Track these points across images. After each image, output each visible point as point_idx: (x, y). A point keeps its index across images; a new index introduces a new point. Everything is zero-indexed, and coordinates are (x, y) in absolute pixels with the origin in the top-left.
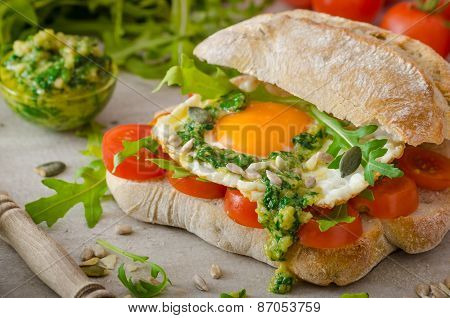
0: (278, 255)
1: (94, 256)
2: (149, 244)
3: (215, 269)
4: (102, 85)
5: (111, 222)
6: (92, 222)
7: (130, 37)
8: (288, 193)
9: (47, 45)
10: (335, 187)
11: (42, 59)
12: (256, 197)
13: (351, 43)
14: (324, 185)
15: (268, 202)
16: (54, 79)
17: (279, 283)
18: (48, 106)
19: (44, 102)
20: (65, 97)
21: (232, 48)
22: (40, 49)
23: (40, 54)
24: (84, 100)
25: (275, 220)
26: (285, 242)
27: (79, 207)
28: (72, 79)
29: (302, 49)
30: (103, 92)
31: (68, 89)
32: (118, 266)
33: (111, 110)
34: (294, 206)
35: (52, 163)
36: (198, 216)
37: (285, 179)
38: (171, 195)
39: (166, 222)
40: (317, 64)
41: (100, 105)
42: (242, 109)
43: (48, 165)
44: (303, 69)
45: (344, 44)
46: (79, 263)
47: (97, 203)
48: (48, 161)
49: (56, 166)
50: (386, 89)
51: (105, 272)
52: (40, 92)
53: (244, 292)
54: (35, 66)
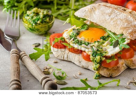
0: (96, 69)
1: (47, 69)
2: (62, 66)
3: (79, 72)
4: (50, 23)
5: (52, 59)
6: (47, 60)
7: (58, 9)
8: (98, 52)
9: (36, 12)
10: (111, 51)
11: (34, 15)
12: (90, 53)
13: (116, 12)
14: (108, 50)
15: (93, 55)
16: (37, 21)
17: (96, 76)
18: (36, 28)
19: (35, 27)
20: (40, 26)
21: (85, 13)
22: (34, 13)
23: (34, 14)
24: (45, 27)
25: (95, 60)
26: (98, 65)
27: (43, 56)
28: (42, 21)
29: (103, 13)
30: (51, 24)
31: (41, 24)
32: (53, 71)
33: (53, 29)
34: (100, 56)
35: (37, 43)
36: (75, 58)
37: (98, 49)
38: (68, 53)
39: (66, 60)
40: (107, 17)
41: (50, 28)
42: (87, 29)
43: (36, 44)
44: (103, 19)
45: (115, 12)
46: (43, 71)
47: (48, 54)
48: (36, 43)
49: (38, 44)
50: (126, 24)
51: (50, 73)
52: (34, 24)
53: (87, 79)
54: (32, 17)
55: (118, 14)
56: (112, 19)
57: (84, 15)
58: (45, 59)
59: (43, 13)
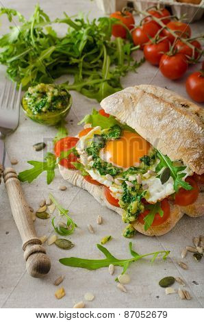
0: (128, 221)
1: (45, 204)
3: (99, 219)
6: (50, 181)
9: (41, 91)
10: (158, 190)
11: (39, 96)
12: (119, 197)
15: (124, 199)
16: (42, 107)
17: (128, 233)
20: (47, 115)
21: (116, 106)
22: (38, 92)
23: (38, 94)
25: (128, 208)
28: (50, 107)
29: (148, 113)
30: (64, 113)
31: (48, 111)
35: (40, 144)
38: (82, 179)
39: (81, 187)
40: (155, 122)
42: (118, 139)
43: (38, 145)
44: (148, 125)
45: (169, 112)
46: (37, 210)
48: (38, 143)
49: (42, 145)
50: (188, 141)
51: (48, 216)
52: (36, 113)
53: (110, 237)
54: (35, 100)
55: (175, 116)
56: (163, 127)
57: (114, 111)
58: (46, 180)
59: (53, 93)
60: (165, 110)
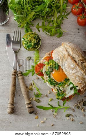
1: (31, 85)
2: (40, 82)
13: (77, 68)
16: (30, 47)
22: (29, 41)
28: (33, 47)
29: (69, 66)
40: (71, 71)
50: (81, 81)
51: (33, 90)
53: (52, 99)
54: (27, 43)
56: (73, 74)
58: (32, 74)
59: (34, 41)
60: (75, 66)
